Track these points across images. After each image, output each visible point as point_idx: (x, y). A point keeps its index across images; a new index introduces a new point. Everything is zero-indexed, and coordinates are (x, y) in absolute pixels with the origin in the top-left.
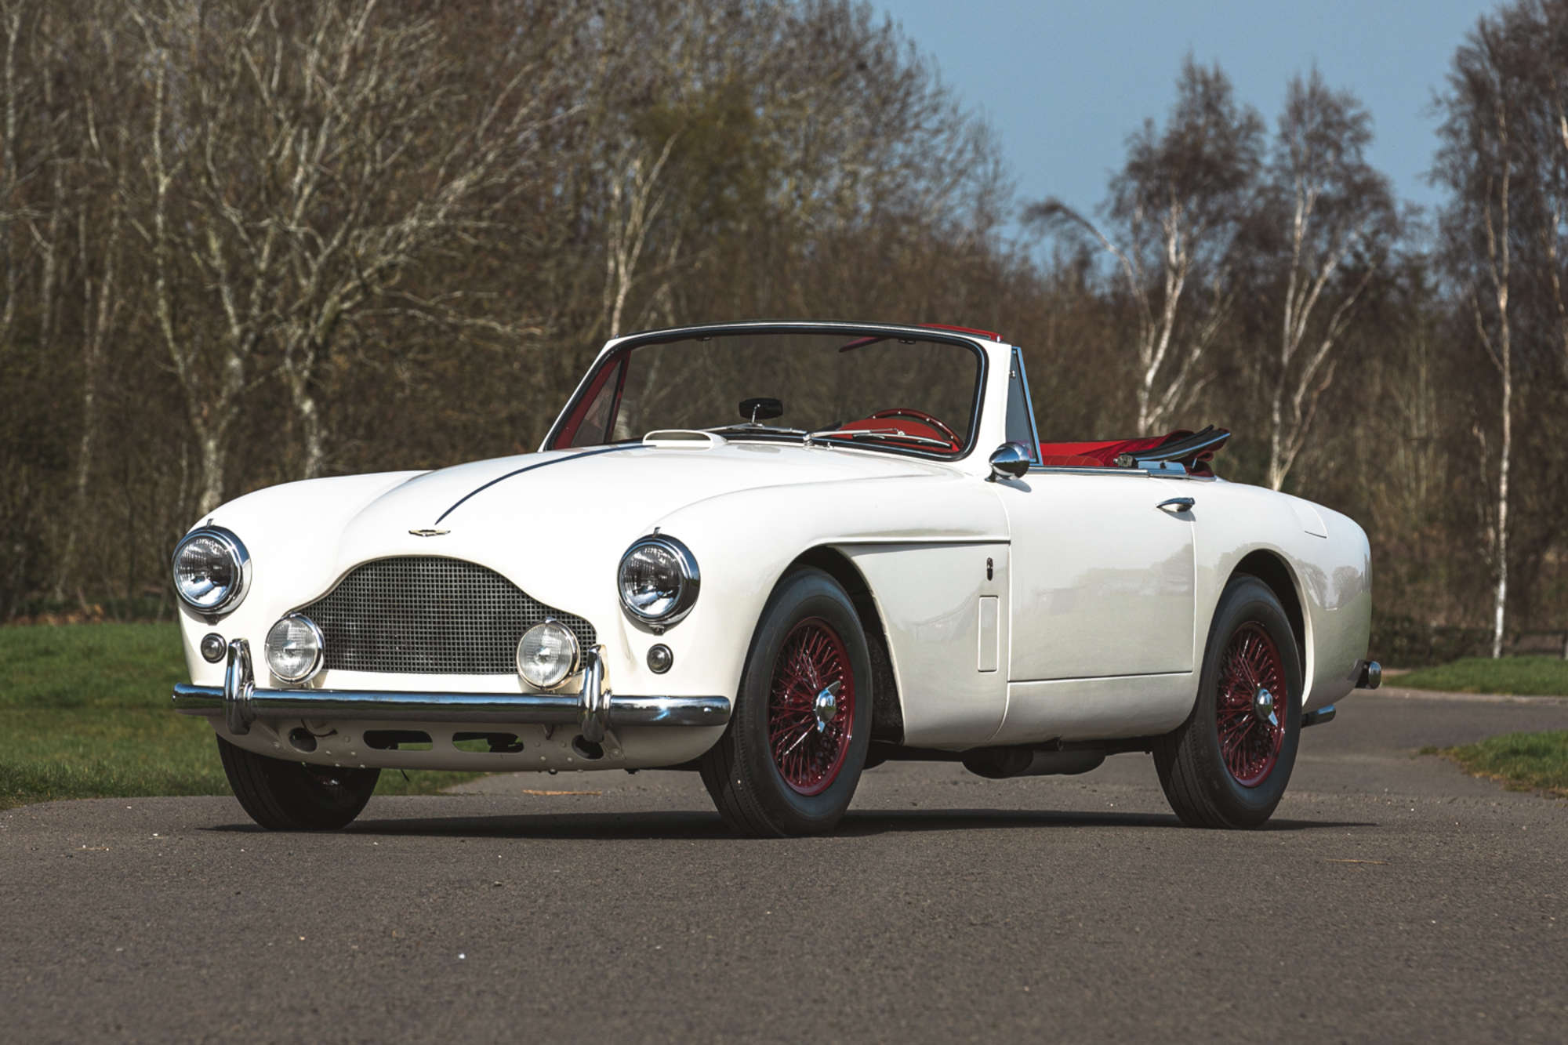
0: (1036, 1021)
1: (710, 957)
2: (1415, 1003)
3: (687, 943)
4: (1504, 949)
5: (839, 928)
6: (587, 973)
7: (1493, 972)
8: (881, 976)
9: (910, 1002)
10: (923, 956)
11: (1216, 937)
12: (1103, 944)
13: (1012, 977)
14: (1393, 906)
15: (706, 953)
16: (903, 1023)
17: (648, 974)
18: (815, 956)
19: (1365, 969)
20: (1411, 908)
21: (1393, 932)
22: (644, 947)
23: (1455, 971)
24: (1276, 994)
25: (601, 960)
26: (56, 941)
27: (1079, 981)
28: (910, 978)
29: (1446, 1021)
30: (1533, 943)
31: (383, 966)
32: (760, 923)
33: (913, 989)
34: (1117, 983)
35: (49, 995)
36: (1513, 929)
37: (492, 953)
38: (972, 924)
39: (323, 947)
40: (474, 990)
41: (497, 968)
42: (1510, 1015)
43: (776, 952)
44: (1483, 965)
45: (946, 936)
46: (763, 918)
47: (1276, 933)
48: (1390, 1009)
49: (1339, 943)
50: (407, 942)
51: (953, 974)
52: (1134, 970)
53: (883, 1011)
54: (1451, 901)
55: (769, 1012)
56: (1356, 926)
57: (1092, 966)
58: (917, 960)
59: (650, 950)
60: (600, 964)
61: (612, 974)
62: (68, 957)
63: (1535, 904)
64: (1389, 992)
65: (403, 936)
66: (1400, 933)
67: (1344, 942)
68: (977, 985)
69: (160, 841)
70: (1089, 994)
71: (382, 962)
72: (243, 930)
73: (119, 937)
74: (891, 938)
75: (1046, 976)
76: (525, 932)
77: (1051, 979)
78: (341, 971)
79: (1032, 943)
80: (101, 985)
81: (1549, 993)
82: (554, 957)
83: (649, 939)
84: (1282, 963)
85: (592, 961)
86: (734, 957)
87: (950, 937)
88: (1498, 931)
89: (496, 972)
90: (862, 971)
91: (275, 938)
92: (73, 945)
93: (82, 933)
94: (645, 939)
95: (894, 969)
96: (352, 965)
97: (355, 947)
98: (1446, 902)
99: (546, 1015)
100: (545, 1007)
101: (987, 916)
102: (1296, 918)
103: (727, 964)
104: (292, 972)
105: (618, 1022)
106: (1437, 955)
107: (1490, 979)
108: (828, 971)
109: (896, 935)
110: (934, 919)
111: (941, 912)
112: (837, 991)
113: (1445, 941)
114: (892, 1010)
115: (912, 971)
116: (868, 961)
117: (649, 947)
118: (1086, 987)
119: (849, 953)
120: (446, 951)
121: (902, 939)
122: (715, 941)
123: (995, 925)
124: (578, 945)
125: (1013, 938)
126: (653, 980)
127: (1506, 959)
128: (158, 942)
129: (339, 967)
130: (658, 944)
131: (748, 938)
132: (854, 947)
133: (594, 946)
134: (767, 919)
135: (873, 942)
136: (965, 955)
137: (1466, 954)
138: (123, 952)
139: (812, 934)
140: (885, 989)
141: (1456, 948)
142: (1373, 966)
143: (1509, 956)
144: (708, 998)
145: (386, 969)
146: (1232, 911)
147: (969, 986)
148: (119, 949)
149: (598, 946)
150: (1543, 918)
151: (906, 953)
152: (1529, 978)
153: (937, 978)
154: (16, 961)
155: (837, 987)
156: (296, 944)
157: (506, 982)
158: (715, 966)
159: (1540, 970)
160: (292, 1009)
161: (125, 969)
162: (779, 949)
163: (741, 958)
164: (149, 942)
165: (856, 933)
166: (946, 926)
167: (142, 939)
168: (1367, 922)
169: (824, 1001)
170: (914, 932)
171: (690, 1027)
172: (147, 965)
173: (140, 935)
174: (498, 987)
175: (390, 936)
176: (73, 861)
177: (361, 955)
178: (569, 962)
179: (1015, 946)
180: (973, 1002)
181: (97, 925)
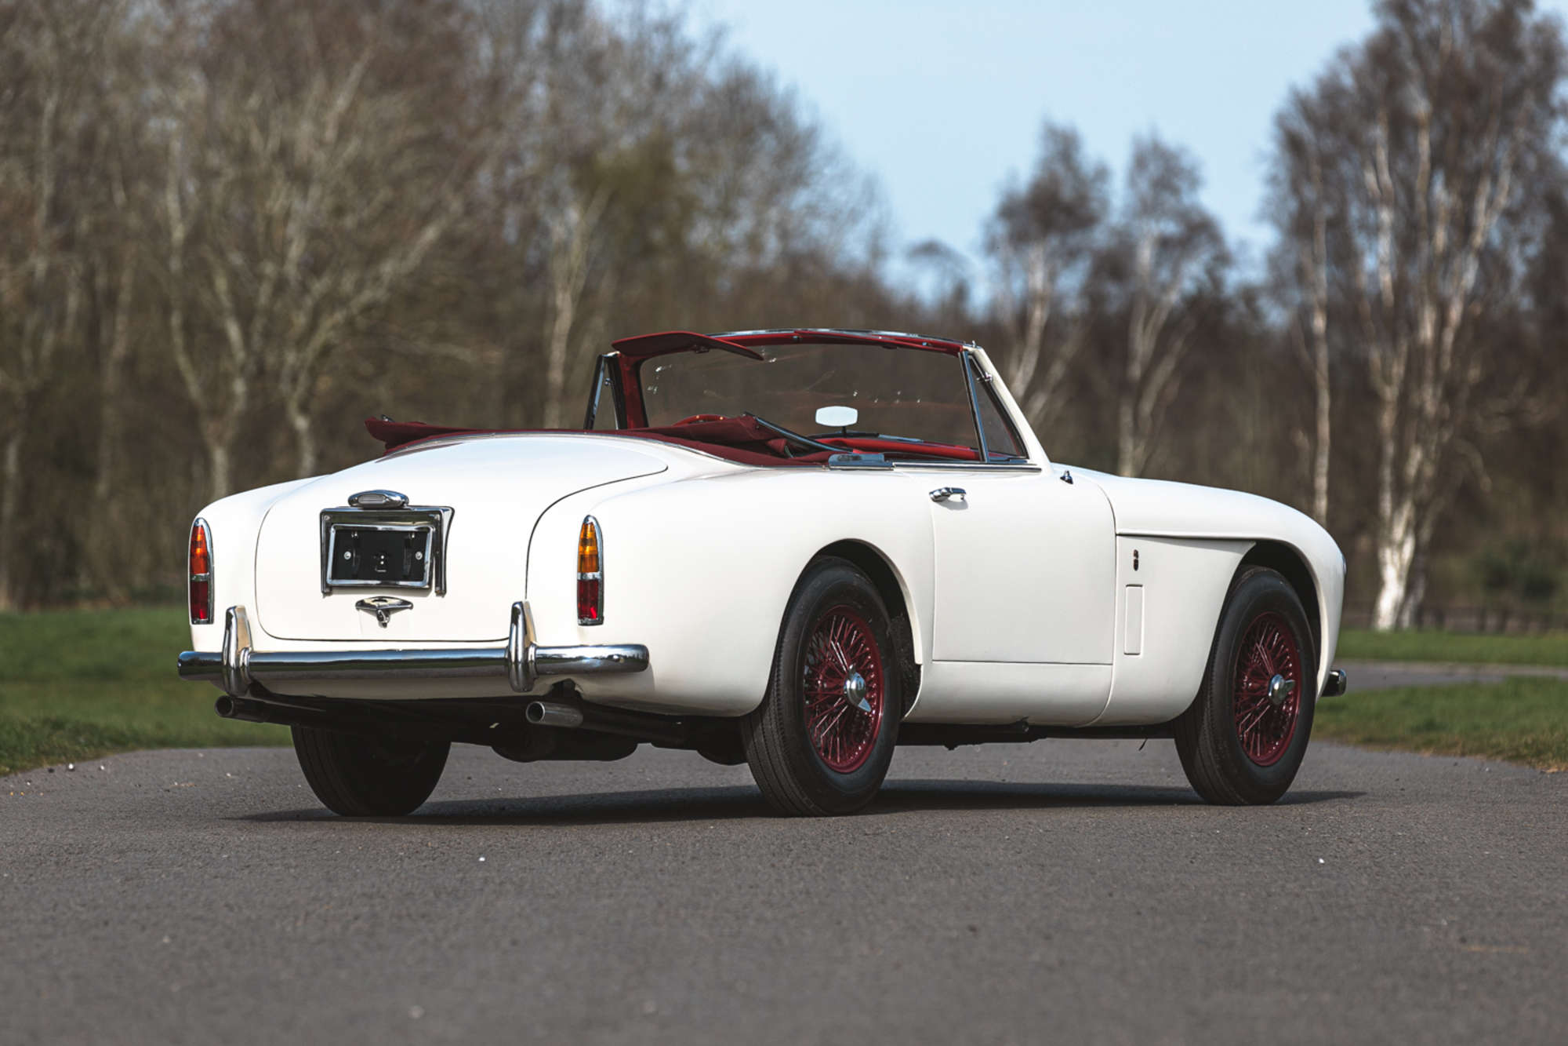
0: (913, 900)
1: (669, 858)
2: (1195, 886)
3: (652, 848)
4: (1268, 850)
5: (765, 837)
6: (579, 869)
7: (1257, 866)
8: (799, 870)
9: (821, 888)
10: (829, 856)
11: (1050, 842)
12: (965, 848)
13: (896, 870)
14: (1188, 821)
15: (666, 855)
16: (816, 901)
17: (625, 870)
18: (749, 857)
19: (1161, 864)
20: (1202, 823)
21: (1186, 839)
22: (620, 851)
23: (1229, 865)
24: (1093, 881)
25: (589, 860)
26: (176, 850)
27: (946, 872)
28: (820, 871)
29: (1216, 898)
30: (1291, 846)
31: (425, 866)
32: (706, 835)
33: (823, 878)
34: (974, 874)
35: (182, 887)
36: (1278, 836)
37: (506, 857)
38: (866, 834)
39: (378, 853)
40: (497, 881)
41: (511, 867)
42: (1264, 894)
43: (719, 855)
44: (1251, 861)
45: (846, 842)
46: (708, 831)
47: (1097, 840)
48: (1176, 891)
49: (1144, 846)
50: (440, 850)
51: (852, 868)
52: (988, 865)
53: (801, 893)
54: (1233, 817)
55: (717, 893)
56: (1158, 835)
57: (956, 863)
58: (826, 859)
59: (625, 853)
60: (588, 863)
61: (598, 870)
62: (188, 861)
63: (1299, 818)
64: (1177, 880)
65: (436, 846)
66: (1191, 840)
67: (1148, 846)
68: (871, 876)
69: (233, 780)
70: (953, 881)
71: (423, 864)
72: (315, 842)
73: (222, 848)
74: (805, 844)
75: (921, 869)
76: (529, 842)
77: (925, 872)
78: (394, 870)
79: (911, 847)
80: (219, 880)
81: (1296, 880)
82: (553, 859)
83: (623, 846)
84: (1099, 860)
85: (582, 862)
86: (689, 857)
87: (850, 843)
88: (1266, 838)
89: (512, 869)
90: (784, 867)
91: (340, 847)
92: (189, 853)
93: (193, 845)
94: (620, 846)
95: (809, 865)
96: (401, 867)
97: (402, 854)
98: (1230, 817)
99: (553, 897)
100: (552, 891)
101: (878, 829)
102: (1113, 829)
103: (683, 863)
104: (358, 870)
105: (606, 901)
106: (1217, 854)
107: (1254, 871)
108: (759, 867)
109: (809, 842)
110: (837, 830)
111: (843, 826)
112: (767, 880)
113: (1225, 845)
114: (808, 893)
115: (821, 867)
116: (789, 860)
117: (623, 851)
118: (951, 876)
119: (774, 855)
120: (471, 856)
121: (813, 844)
122: (673, 847)
123: (885, 835)
124: (570, 851)
125: (897, 844)
126: (630, 873)
127: (1268, 857)
128: (253, 851)
129: (393, 867)
130: (630, 849)
131: (697, 845)
132: (778, 850)
133: (582, 851)
134: (711, 832)
135: (792, 847)
136: (861, 855)
137: (1239, 853)
138: (229, 857)
139: (745, 842)
140: (802, 879)
141: (1232, 849)
142: (1167, 862)
143: (1271, 855)
144: (671, 885)
145: (428, 868)
146: (1064, 824)
147: (864, 876)
148: (225, 856)
149: (585, 851)
150: (1303, 829)
151: (817, 854)
152: (1283, 870)
153: (840, 871)
154: (149, 864)
155: (766, 877)
156: (357, 852)
157: (520, 876)
158: (674, 864)
159: (1292, 864)
160: (364, 895)
161: (233, 870)
162: (721, 852)
163: (693, 858)
164: (245, 850)
165: (778, 841)
166: (847, 836)
167: (240, 849)
168: (1167, 833)
169: (757, 886)
170: (822, 840)
171: (660, 904)
172: (248, 866)
173: (238, 846)
174: (515, 879)
175: (427, 845)
176: (171, 794)
177: (407, 859)
178: (565, 862)
179: (898, 849)
180: (867, 887)
181: (203, 839)
